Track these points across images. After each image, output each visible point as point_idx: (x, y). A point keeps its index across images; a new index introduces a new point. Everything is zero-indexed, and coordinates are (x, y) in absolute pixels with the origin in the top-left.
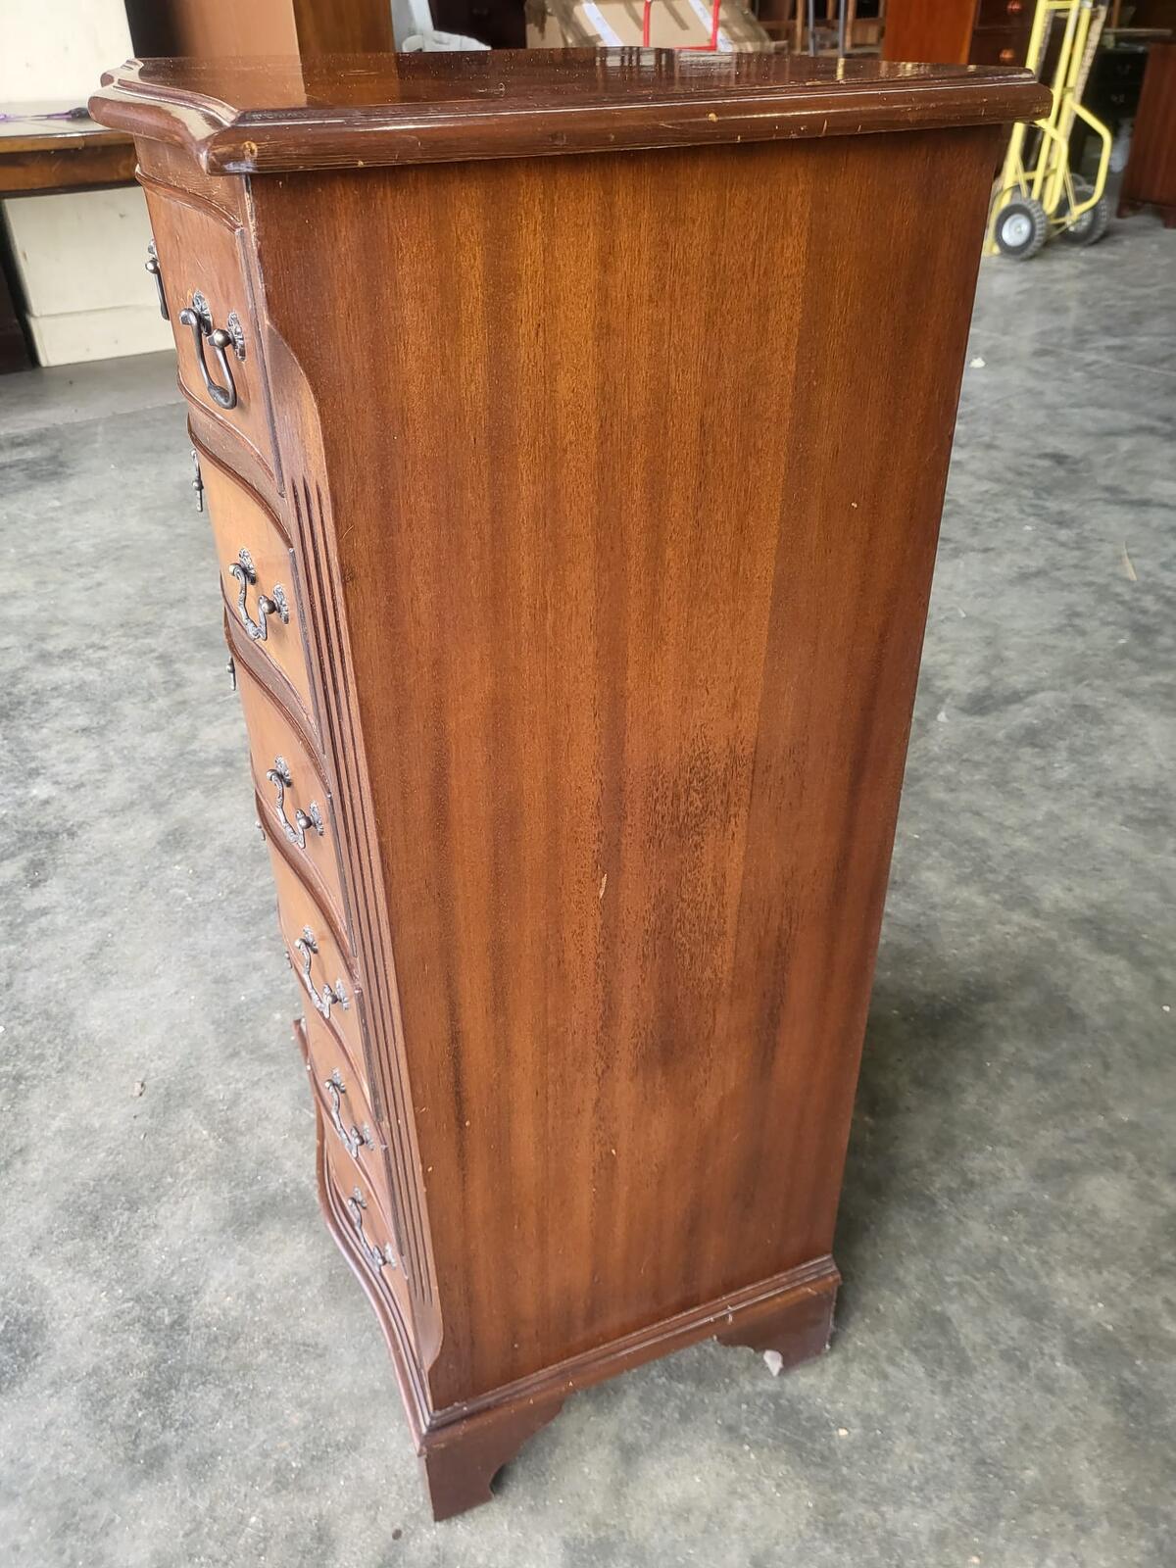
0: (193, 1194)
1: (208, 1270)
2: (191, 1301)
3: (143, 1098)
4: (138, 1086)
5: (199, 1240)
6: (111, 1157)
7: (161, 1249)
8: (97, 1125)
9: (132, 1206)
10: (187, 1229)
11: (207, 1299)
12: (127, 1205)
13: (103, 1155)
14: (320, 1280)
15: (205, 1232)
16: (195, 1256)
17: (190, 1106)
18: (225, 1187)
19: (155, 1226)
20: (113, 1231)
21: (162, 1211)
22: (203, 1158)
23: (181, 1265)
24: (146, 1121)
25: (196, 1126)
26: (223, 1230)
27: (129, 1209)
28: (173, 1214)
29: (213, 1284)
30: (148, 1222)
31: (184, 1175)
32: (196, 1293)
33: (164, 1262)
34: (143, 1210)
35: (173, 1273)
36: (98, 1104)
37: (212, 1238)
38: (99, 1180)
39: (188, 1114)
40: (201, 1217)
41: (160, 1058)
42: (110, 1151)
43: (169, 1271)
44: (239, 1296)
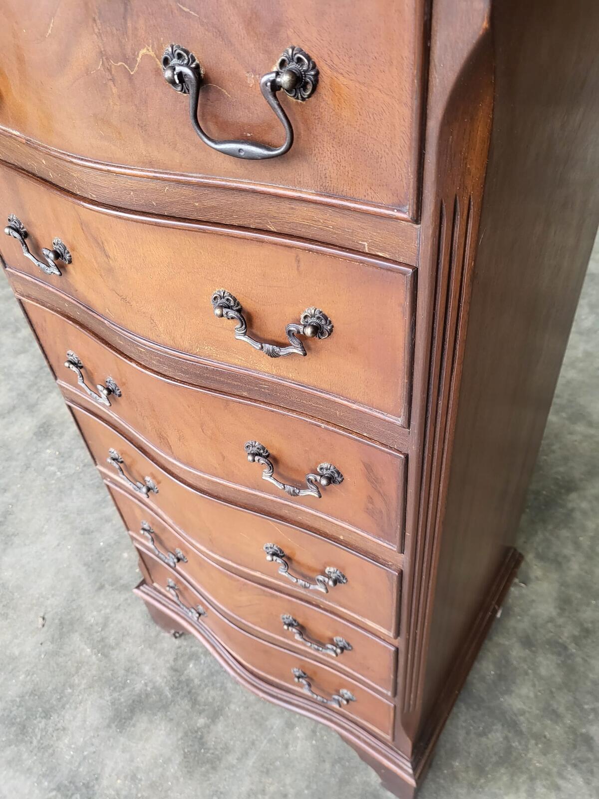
0: (86, 700)
1: (103, 760)
2: (93, 786)
3: (46, 628)
4: (41, 620)
5: (94, 737)
6: (29, 677)
7: (69, 747)
8: (17, 653)
9: (47, 715)
10: (85, 729)
11: (105, 782)
12: (43, 715)
13: (23, 676)
14: (178, 758)
15: (97, 729)
16: (93, 749)
17: (76, 631)
18: (107, 692)
19: (64, 729)
20: (36, 736)
21: (67, 717)
22: (90, 671)
23: (85, 758)
24: (48, 646)
25: (83, 646)
26: (109, 726)
27: (45, 717)
28: (74, 718)
29: (107, 770)
30: (59, 725)
31: (79, 685)
32: (97, 779)
33: (72, 757)
34: (54, 717)
35: (80, 765)
36: (16, 637)
37: (102, 733)
38: (22, 697)
39: (76, 637)
40: (94, 718)
41: (53, 596)
42: (28, 673)
43: (77, 764)
44: (126, 777)
